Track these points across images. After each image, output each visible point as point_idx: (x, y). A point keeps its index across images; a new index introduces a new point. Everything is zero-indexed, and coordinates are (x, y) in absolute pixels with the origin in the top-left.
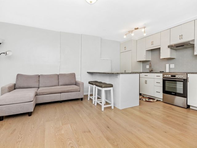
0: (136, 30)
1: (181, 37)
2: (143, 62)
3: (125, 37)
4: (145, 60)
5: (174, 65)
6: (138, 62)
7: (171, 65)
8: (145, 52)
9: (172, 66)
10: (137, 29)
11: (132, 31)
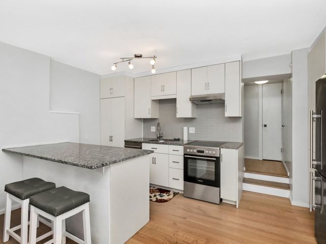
0: (137, 59)
1: (207, 85)
2: (145, 120)
3: (114, 68)
4: (149, 117)
5: (194, 128)
6: (136, 120)
7: (190, 128)
8: (150, 102)
9: (192, 130)
10: (140, 56)
11: (130, 60)
